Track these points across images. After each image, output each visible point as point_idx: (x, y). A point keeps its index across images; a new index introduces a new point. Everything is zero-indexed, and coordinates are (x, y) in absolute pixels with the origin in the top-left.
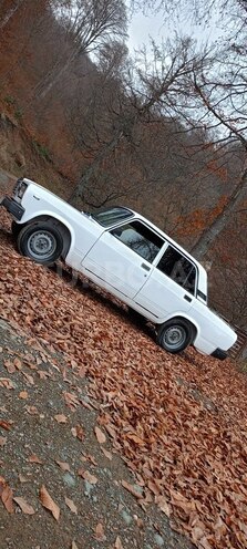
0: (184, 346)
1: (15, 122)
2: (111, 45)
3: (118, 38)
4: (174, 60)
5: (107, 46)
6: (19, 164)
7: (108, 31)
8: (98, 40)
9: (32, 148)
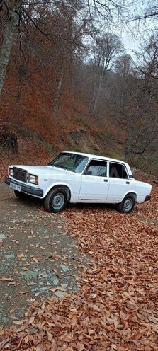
0: (133, 205)
1: (86, 130)
2: (119, 60)
3: (121, 54)
4: (149, 53)
5: (117, 62)
6: (96, 150)
7: (113, 55)
8: (111, 62)
9: (100, 138)
